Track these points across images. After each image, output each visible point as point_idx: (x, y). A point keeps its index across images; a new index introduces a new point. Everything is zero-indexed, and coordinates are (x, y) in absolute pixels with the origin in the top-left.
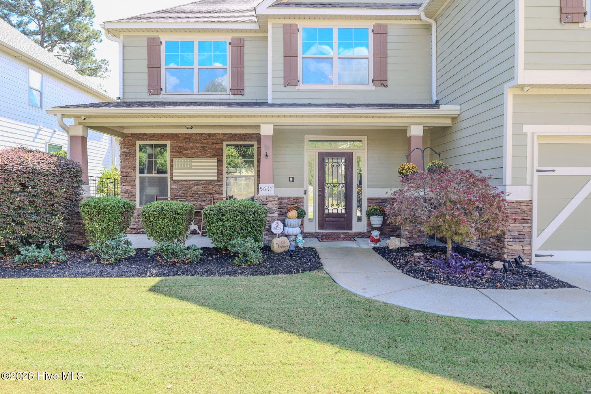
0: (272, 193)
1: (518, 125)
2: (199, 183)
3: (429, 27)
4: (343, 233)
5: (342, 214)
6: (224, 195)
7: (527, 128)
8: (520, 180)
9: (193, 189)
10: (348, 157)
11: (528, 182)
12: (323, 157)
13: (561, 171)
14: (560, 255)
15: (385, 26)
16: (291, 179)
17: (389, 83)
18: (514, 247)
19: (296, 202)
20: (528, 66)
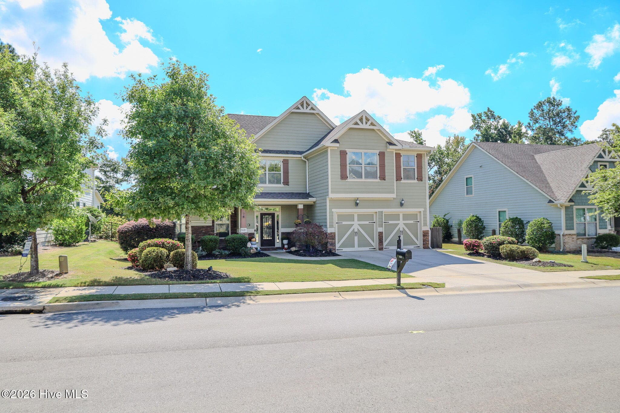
0: (246, 231)
1: (330, 209)
2: (203, 227)
3: (305, 162)
4: (271, 248)
5: (270, 239)
6: (215, 233)
7: (333, 210)
8: (332, 226)
9: (200, 230)
10: (273, 215)
11: (334, 227)
12: (262, 215)
13: (344, 223)
14: (345, 249)
15: (288, 160)
16: (249, 225)
17: (289, 184)
18: (330, 247)
19: (251, 235)
20: (332, 192)
